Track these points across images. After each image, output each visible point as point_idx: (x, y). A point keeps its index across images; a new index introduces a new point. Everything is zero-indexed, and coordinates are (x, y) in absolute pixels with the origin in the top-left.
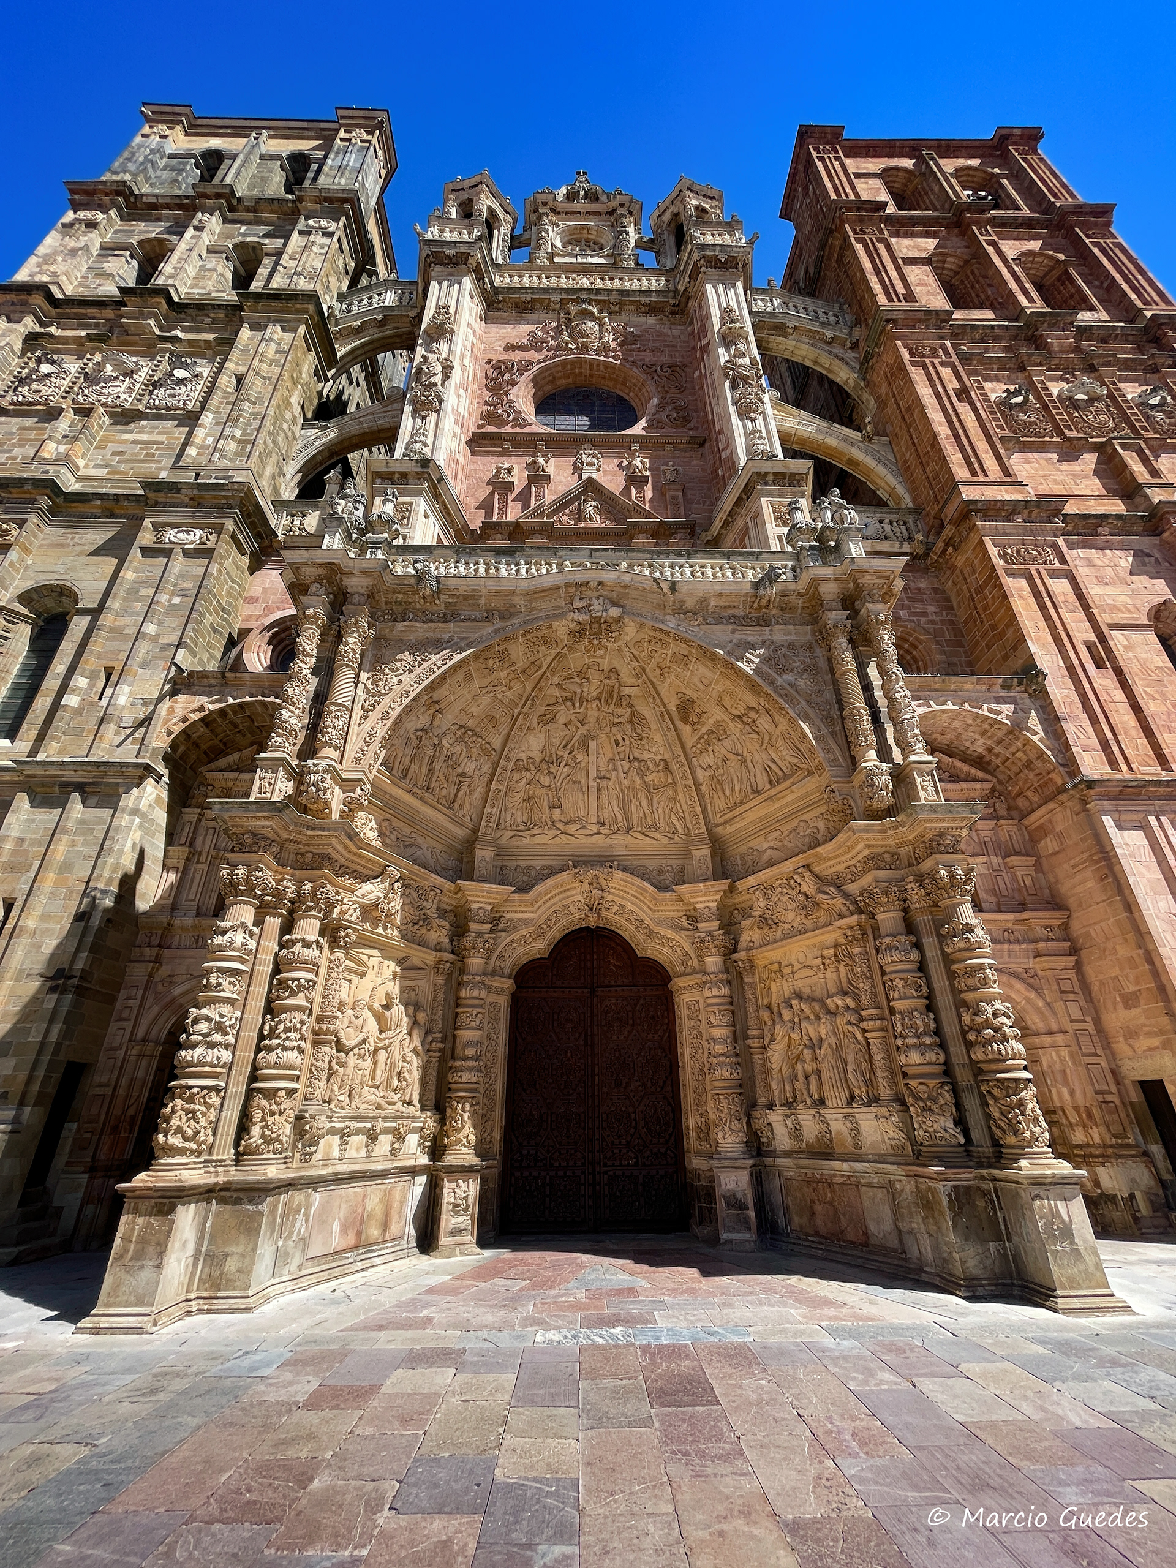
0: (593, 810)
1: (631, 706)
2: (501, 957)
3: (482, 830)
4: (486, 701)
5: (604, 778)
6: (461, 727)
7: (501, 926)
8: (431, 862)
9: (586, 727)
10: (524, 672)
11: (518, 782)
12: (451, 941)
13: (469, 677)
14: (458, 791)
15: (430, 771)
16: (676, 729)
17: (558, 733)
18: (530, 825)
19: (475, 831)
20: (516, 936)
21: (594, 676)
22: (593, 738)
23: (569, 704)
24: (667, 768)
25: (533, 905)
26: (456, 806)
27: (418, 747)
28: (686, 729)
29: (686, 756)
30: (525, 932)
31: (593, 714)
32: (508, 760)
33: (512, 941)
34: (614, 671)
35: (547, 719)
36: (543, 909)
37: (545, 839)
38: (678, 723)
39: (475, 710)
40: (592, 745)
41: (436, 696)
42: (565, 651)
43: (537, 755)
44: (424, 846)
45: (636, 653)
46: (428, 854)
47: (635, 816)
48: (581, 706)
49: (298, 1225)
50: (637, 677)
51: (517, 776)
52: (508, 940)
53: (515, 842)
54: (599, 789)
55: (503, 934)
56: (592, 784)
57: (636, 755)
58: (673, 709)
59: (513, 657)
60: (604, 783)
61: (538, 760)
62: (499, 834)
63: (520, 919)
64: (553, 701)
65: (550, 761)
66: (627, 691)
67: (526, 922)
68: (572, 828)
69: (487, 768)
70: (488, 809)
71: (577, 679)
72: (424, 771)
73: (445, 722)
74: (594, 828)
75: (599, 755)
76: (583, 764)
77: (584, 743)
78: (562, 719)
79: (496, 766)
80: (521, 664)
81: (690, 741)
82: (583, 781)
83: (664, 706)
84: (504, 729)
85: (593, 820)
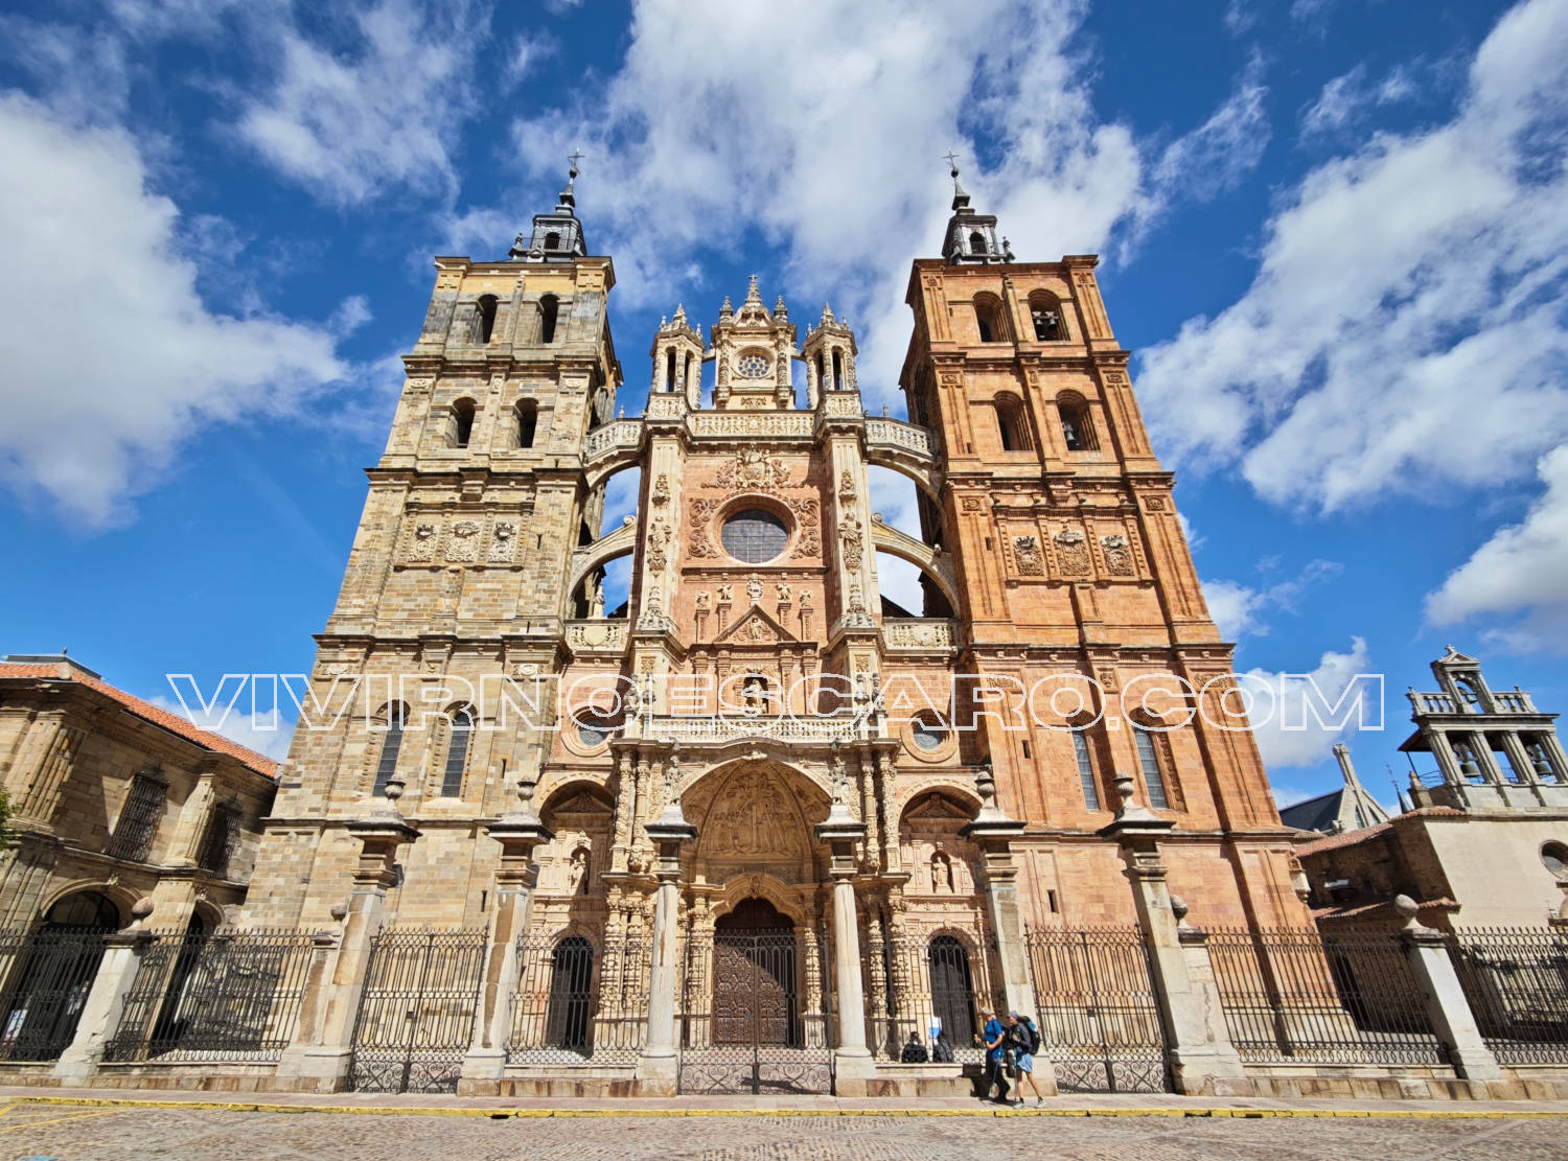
0: (755, 838)
5: (760, 822)
6: (690, 806)
9: (751, 798)
11: (717, 825)
12: (687, 911)
16: (796, 800)
17: (737, 801)
18: (722, 847)
21: (755, 777)
22: (754, 803)
24: (792, 818)
25: (725, 891)
28: (802, 801)
29: (802, 813)
31: (754, 793)
34: (764, 774)
36: (729, 892)
37: (730, 854)
38: (797, 798)
40: (754, 807)
43: (725, 811)
47: (776, 842)
48: (748, 789)
53: (716, 857)
54: (758, 828)
56: (754, 826)
57: (777, 811)
60: (760, 826)
65: (732, 815)
68: (744, 849)
74: (755, 849)
75: (757, 812)
76: (749, 816)
77: (750, 807)
78: (738, 795)
79: (706, 818)
80: (718, 774)
81: (804, 806)
82: (750, 824)
85: (754, 844)
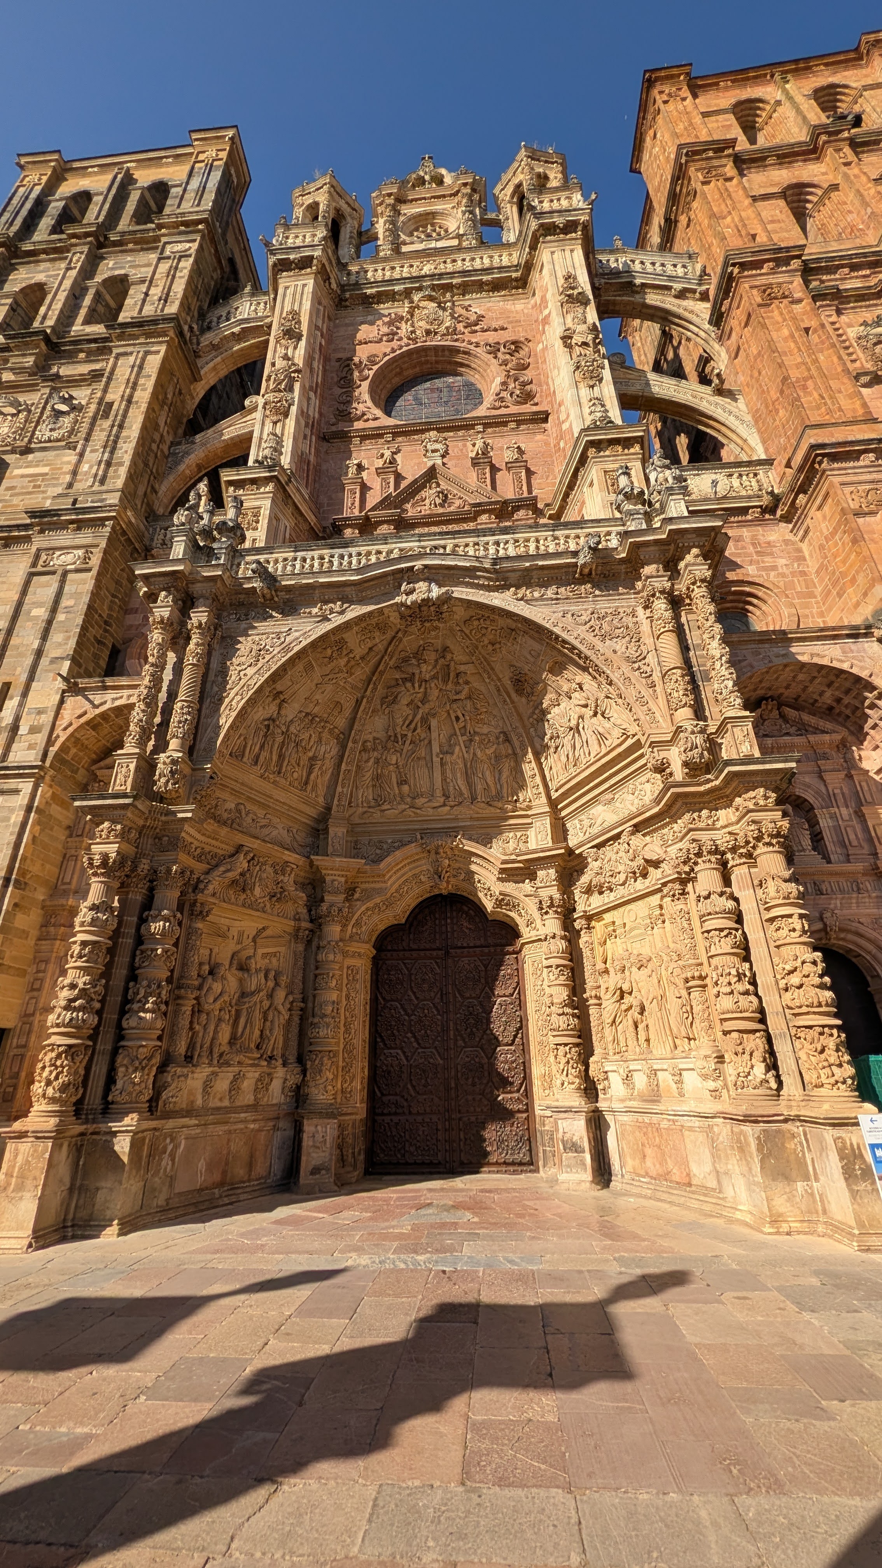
0: (438, 784)
1: (467, 683)
2: (358, 924)
3: (334, 808)
4: (329, 688)
5: (447, 753)
6: (307, 714)
7: (357, 896)
8: (288, 840)
9: (427, 706)
10: (362, 658)
11: (367, 761)
12: (310, 911)
13: (309, 668)
14: (309, 774)
15: (281, 756)
16: (513, 702)
17: (401, 714)
18: (379, 801)
19: (329, 809)
20: (370, 904)
21: (431, 656)
22: (434, 715)
23: (409, 685)
24: (507, 740)
25: (384, 876)
26: (309, 788)
27: (265, 736)
28: (521, 701)
29: (524, 727)
30: (378, 900)
31: (432, 692)
32: (355, 742)
33: (367, 909)
34: (446, 649)
35: (390, 700)
36: (394, 878)
38: (514, 695)
39: (318, 696)
40: (434, 723)
41: (279, 687)
42: (400, 635)
44: (280, 826)
45: (467, 632)
46: (284, 833)
47: (480, 787)
48: (420, 686)
49: (164, 1163)
50: (472, 654)
51: (365, 756)
52: (363, 908)
53: (367, 818)
54: (442, 765)
55: (358, 903)
56: (436, 760)
57: (477, 730)
58: (508, 683)
59: (351, 645)
60: (448, 758)
61: (384, 740)
62: (351, 811)
63: (374, 889)
64: (393, 683)
65: (393, 739)
66: (462, 668)
67: (379, 891)
68: (420, 801)
69: (334, 752)
70: (339, 789)
71: (414, 661)
72: (275, 758)
73: (290, 712)
74: (440, 801)
75: (440, 732)
76: (426, 742)
77: (426, 721)
78: (405, 701)
79: (344, 747)
80: (359, 652)
82: (428, 758)
83: (499, 680)
84: (347, 713)
85: (439, 793)
